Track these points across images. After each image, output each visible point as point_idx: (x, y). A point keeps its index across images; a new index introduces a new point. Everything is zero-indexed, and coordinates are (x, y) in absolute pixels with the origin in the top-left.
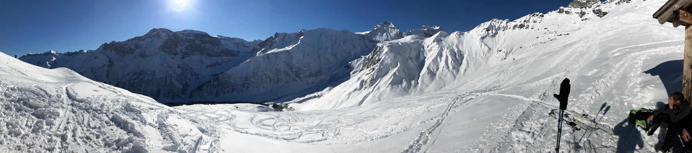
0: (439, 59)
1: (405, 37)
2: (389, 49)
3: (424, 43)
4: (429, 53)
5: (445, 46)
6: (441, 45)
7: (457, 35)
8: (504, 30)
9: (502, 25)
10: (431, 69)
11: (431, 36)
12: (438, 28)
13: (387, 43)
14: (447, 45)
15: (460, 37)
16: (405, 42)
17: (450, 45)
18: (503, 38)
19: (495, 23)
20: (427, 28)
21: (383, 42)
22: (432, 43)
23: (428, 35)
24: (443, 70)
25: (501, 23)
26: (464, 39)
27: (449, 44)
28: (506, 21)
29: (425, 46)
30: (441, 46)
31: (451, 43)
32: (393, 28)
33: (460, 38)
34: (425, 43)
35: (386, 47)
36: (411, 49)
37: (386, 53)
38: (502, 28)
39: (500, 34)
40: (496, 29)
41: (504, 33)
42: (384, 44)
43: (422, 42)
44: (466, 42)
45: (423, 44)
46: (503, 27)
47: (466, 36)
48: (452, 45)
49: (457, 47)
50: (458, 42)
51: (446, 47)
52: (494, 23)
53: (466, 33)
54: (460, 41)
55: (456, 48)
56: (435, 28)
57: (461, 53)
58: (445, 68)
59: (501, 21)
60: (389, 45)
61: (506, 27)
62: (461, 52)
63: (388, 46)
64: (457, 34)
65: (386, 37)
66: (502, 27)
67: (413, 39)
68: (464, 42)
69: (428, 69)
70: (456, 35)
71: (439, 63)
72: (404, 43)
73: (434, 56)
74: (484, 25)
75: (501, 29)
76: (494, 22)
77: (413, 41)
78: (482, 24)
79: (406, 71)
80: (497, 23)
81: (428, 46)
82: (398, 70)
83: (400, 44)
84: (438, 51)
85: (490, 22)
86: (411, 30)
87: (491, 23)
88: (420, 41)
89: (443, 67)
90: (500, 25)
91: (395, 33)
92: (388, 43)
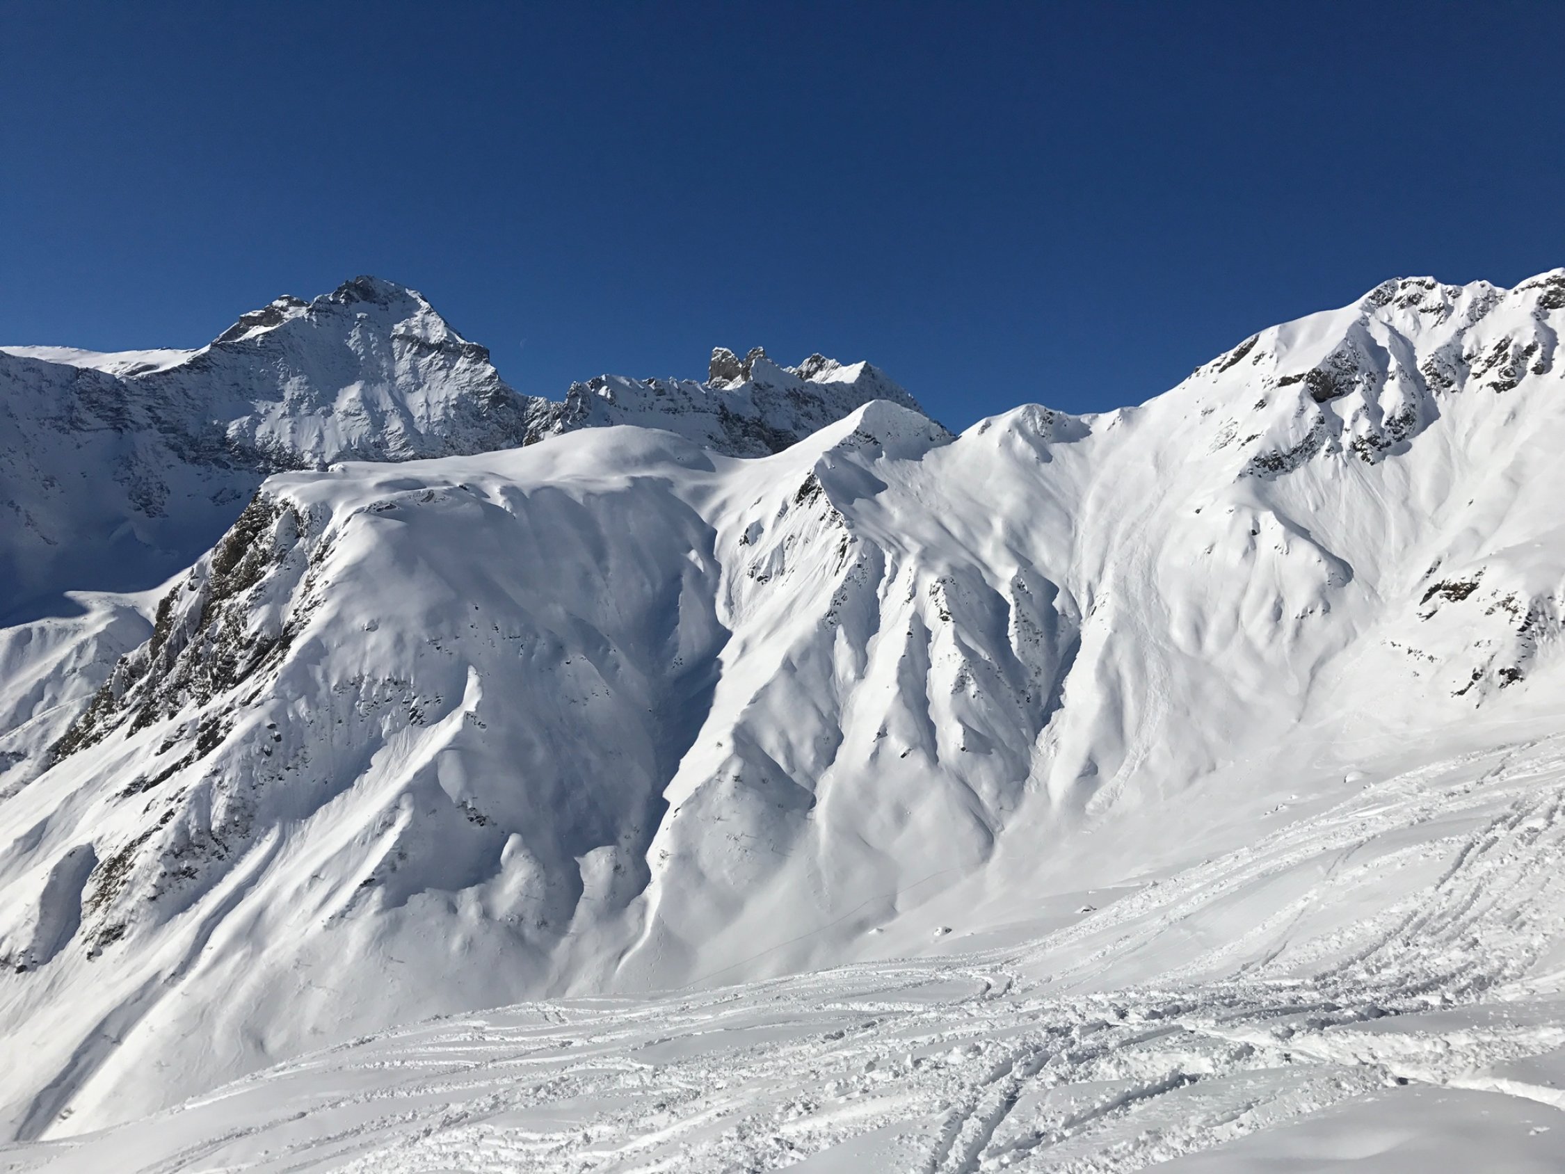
0: (843, 653)
1: (550, 441)
2: (386, 537)
3: (715, 502)
4: (755, 592)
5: (907, 540)
6: (869, 529)
7: (1020, 442)
8: (1511, 385)
9: (1488, 335)
10: (770, 742)
11: (778, 442)
12: (850, 374)
13: (372, 482)
14: (928, 532)
15: (1047, 458)
16: (550, 479)
17: (956, 530)
18: (1504, 460)
19: (1402, 320)
20: (745, 374)
21: (324, 467)
22: (785, 509)
23: (759, 436)
24: (875, 755)
25: (1478, 313)
26: (1088, 476)
27: (947, 520)
28: (1538, 292)
29: (729, 527)
30: (867, 539)
31: (961, 508)
32: (439, 347)
33: (1046, 468)
34: (723, 506)
35: (360, 522)
36: (600, 554)
37: (354, 572)
38: (1490, 363)
39: (1466, 425)
40: (1411, 376)
41: (1513, 415)
42: (336, 491)
43: (701, 494)
44: (1101, 504)
45: (704, 515)
46: (1501, 348)
47: (1105, 453)
48: (966, 526)
49: (1018, 547)
50: (1030, 501)
51: (915, 549)
52: (1397, 324)
53: (1105, 423)
54: (1048, 496)
55: (1004, 555)
56: (817, 378)
57: (1057, 604)
58: (896, 744)
59: (1472, 291)
60: (384, 497)
61: (1530, 350)
62: (1052, 590)
63: (378, 512)
64: (1023, 433)
65: (360, 428)
66: (1489, 352)
67: (620, 460)
68: (1089, 506)
69: (745, 739)
70: (1006, 443)
71: (847, 689)
72: (535, 491)
73: (804, 624)
74: (1287, 341)
75: (1476, 368)
76: (1392, 307)
77: (617, 481)
78: (1268, 337)
79: (540, 754)
80: (1431, 318)
81: (752, 535)
82: (458, 745)
83: (500, 501)
84: (837, 582)
85: (1351, 312)
86: (611, 384)
87: (1363, 323)
88: (685, 483)
89: (882, 734)
90: (1461, 333)
91: (450, 391)
92: (380, 486)
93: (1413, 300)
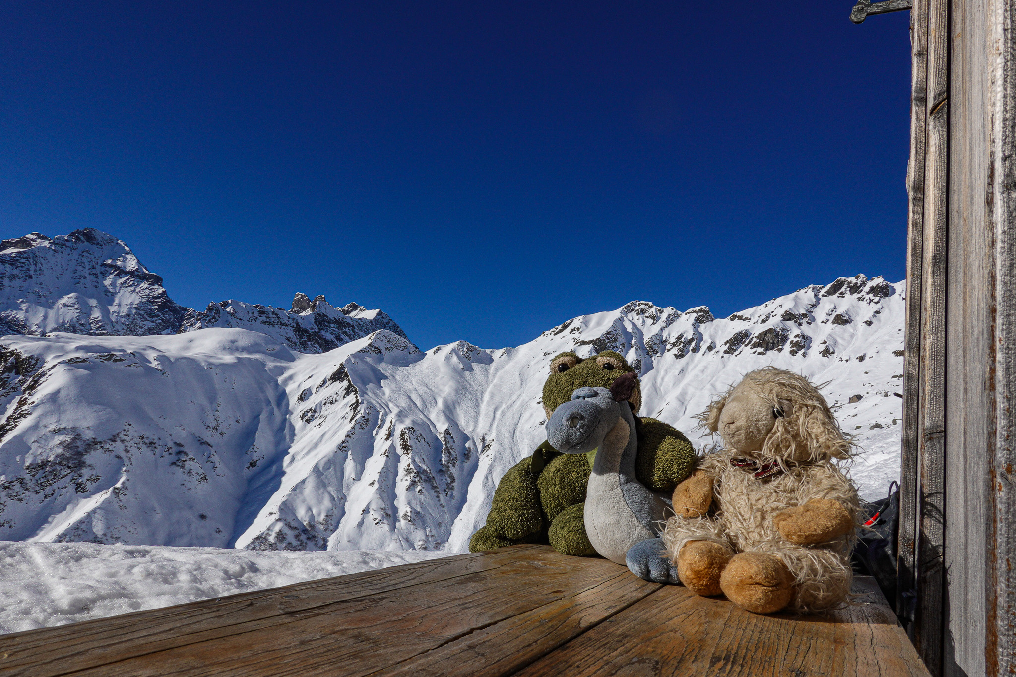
0: (350, 467)
1: (191, 333)
2: (76, 379)
3: (286, 375)
4: (304, 428)
5: (391, 405)
6: (370, 396)
7: (455, 359)
8: (682, 356)
9: (672, 334)
10: (301, 513)
11: (327, 346)
12: (370, 315)
13: (73, 346)
14: (403, 402)
15: (471, 369)
16: (189, 354)
17: (419, 403)
18: (677, 392)
19: (638, 320)
20: (313, 307)
21: (43, 334)
22: (324, 382)
23: (316, 342)
25: (670, 321)
26: (487, 382)
27: (414, 396)
28: (695, 315)
29: (292, 390)
30: (369, 402)
31: (422, 390)
33: (467, 373)
34: (291, 378)
35: (61, 369)
36: (212, 399)
38: (674, 345)
39: (662, 373)
40: (641, 346)
41: (682, 371)
42: (48, 349)
43: (282, 370)
44: (492, 395)
45: (280, 380)
46: (679, 338)
47: (497, 370)
48: (423, 401)
49: (449, 412)
50: (457, 391)
51: (395, 410)
52: (635, 321)
53: (497, 354)
54: (466, 389)
55: (442, 417)
56: (352, 315)
57: (467, 445)
58: (373, 515)
59: (668, 311)
60: (80, 354)
61: (692, 340)
62: (466, 438)
63: (72, 363)
64: (457, 355)
66: (673, 340)
67: (232, 346)
68: (486, 397)
69: (286, 509)
70: (448, 358)
72: (178, 359)
73: (328, 448)
74: (586, 323)
75: (668, 347)
76: (634, 314)
77: (229, 358)
78: (577, 322)
80: (650, 321)
81: (303, 397)
82: (105, 507)
83: (154, 364)
84: (348, 426)
85: (616, 314)
87: (621, 320)
88: (271, 364)
90: (662, 329)
92: (78, 349)
93: (643, 312)
